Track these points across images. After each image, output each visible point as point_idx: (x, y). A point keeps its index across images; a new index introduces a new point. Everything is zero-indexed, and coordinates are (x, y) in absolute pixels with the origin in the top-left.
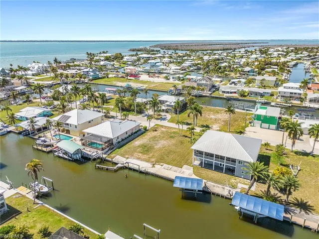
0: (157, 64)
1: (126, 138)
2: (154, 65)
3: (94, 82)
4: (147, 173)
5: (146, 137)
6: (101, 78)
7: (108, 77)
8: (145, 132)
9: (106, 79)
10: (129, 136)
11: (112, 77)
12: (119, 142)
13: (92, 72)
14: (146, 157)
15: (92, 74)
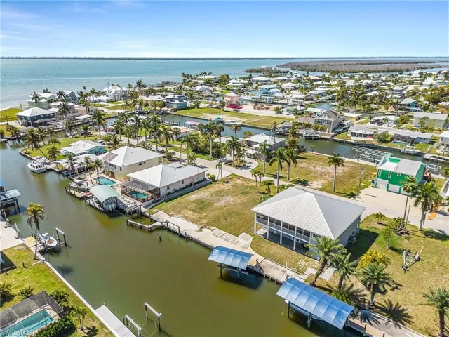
0: (271, 91)
1: (180, 189)
2: (266, 93)
3: (178, 113)
4: (188, 239)
5: (210, 189)
6: (189, 108)
7: (198, 107)
8: (211, 183)
9: (196, 110)
10: (187, 186)
11: (204, 108)
12: (170, 193)
13: (177, 99)
14: (196, 216)
15: (177, 102)
